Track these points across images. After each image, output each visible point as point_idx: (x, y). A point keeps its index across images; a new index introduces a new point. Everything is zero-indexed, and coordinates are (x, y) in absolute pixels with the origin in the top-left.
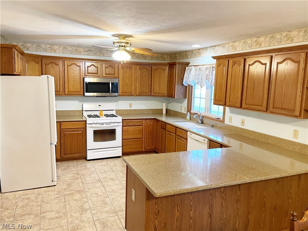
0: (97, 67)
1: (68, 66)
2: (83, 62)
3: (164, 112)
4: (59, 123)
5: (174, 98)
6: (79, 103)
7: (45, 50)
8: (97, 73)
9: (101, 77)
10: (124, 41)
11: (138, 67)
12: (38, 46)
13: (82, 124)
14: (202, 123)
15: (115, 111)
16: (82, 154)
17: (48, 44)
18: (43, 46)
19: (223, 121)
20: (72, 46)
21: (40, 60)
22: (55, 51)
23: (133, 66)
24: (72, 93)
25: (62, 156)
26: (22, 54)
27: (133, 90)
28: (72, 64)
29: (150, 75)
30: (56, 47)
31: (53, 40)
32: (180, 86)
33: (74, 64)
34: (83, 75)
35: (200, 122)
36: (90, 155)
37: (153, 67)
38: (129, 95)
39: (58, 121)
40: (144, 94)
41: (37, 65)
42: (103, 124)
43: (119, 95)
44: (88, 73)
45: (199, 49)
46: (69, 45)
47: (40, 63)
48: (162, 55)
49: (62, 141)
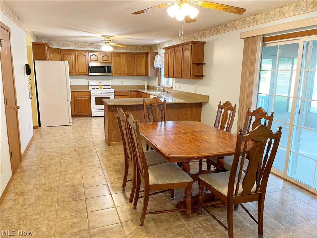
0: (97, 56)
1: (77, 56)
2: (88, 52)
3: (146, 87)
4: (73, 92)
5: (149, 76)
6: (86, 80)
7: (63, 45)
8: (97, 60)
9: (100, 62)
10: (108, 39)
11: (125, 55)
12: (58, 42)
13: (88, 93)
14: (164, 91)
15: (111, 86)
16: (88, 113)
17: (65, 41)
18: (62, 43)
19: (172, 88)
20: (80, 42)
21: (60, 52)
22: (69, 46)
23: (122, 55)
24: (81, 73)
25: (76, 114)
26: (49, 48)
27: (122, 71)
28: (80, 54)
29: (134, 61)
30: (70, 43)
31: (68, 39)
32: (153, 68)
33: (81, 54)
34: (87, 62)
35: (163, 91)
36: (94, 114)
37: (136, 56)
38: (120, 75)
39: (72, 90)
40: (130, 74)
41: (58, 55)
42: (101, 93)
43: (112, 75)
44: (91, 60)
45: (162, 43)
46: (79, 42)
47: (60, 53)
48: (143, 47)
49: (75, 104)
